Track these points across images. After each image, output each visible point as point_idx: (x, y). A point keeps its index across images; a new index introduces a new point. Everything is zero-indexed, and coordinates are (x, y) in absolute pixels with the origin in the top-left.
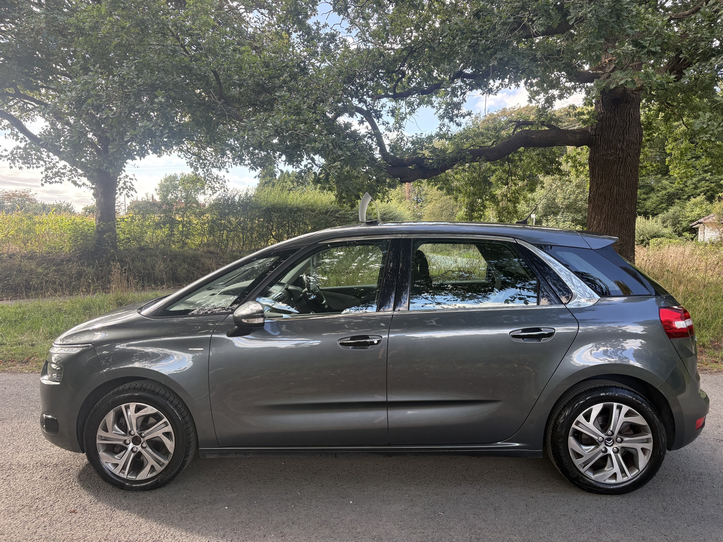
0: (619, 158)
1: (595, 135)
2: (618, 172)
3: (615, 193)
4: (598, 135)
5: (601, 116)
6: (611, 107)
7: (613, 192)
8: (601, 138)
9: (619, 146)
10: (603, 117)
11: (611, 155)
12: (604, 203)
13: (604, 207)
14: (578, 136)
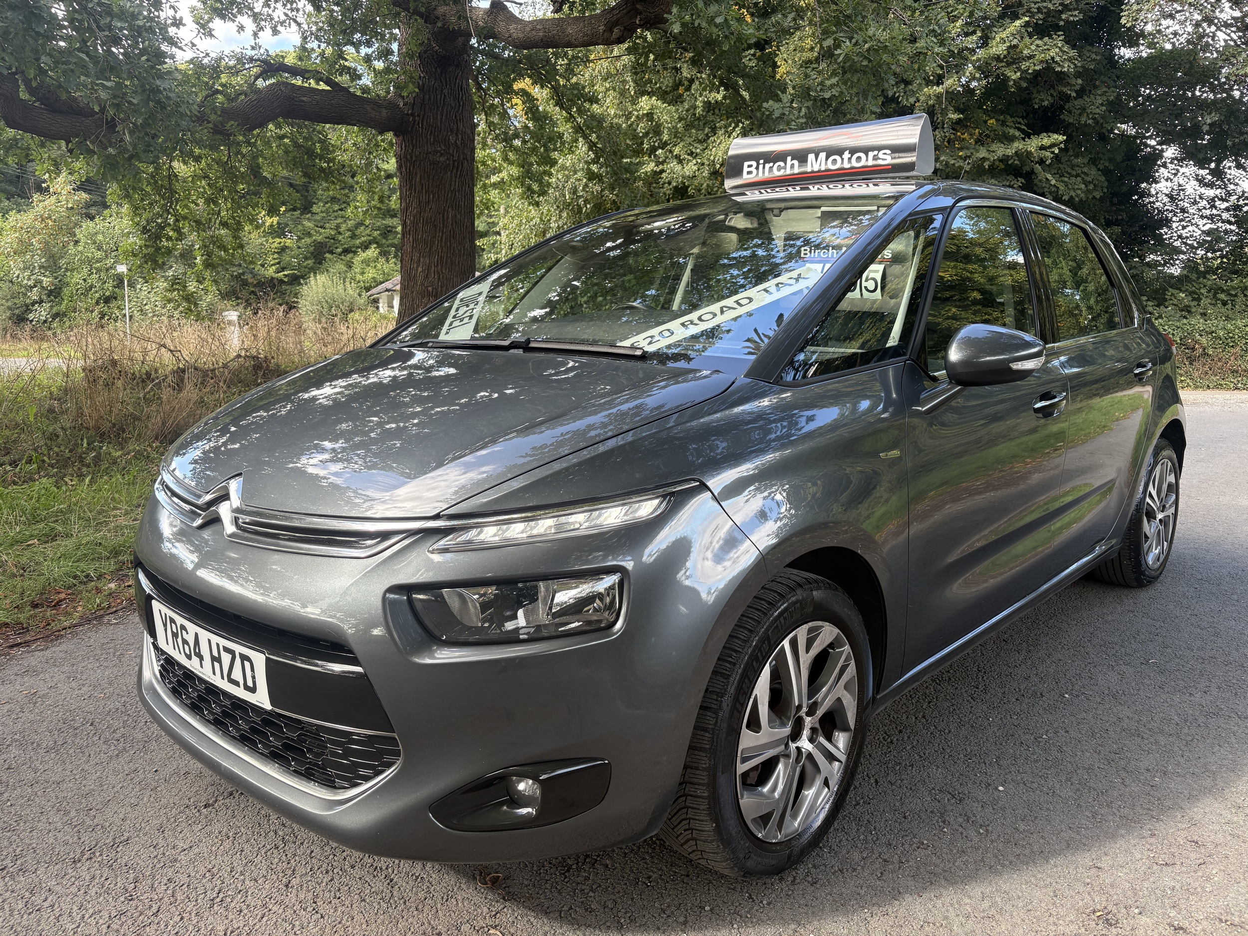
0: (454, 161)
1: (412, 114)
2: (453, 183)
3: (450, 220)
4: (418, 116)
5: (421, 83)
6: (436, 69)
7: (448, 218)
8: (423, 121)
9: (452, 139)
10: (423, 84)
11: (441, 154)
12: (435, 237)
13: (434, 243)
14: (384, 113)
